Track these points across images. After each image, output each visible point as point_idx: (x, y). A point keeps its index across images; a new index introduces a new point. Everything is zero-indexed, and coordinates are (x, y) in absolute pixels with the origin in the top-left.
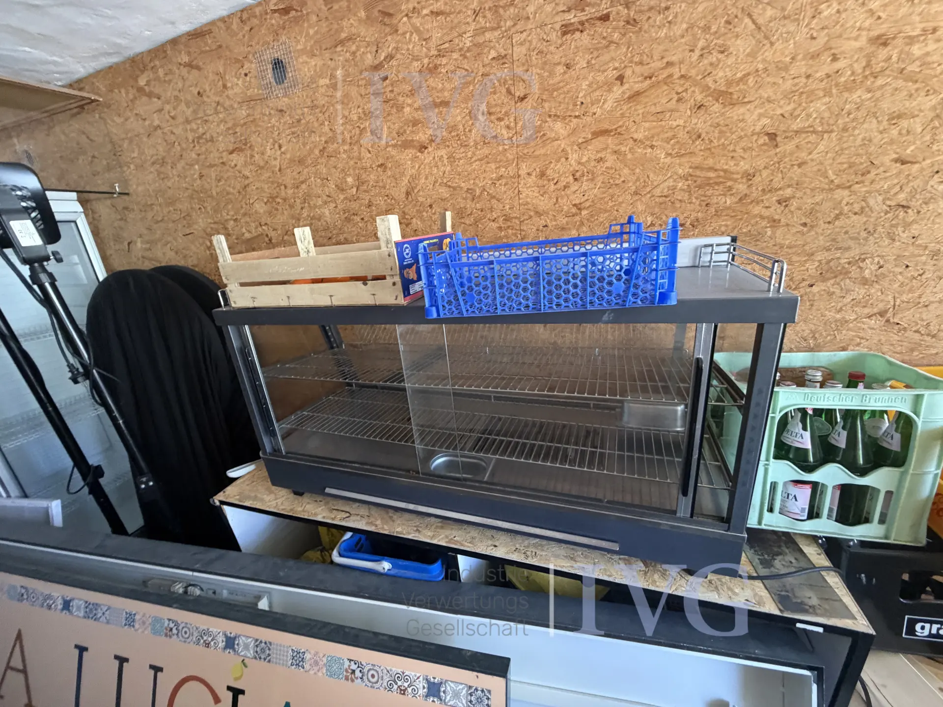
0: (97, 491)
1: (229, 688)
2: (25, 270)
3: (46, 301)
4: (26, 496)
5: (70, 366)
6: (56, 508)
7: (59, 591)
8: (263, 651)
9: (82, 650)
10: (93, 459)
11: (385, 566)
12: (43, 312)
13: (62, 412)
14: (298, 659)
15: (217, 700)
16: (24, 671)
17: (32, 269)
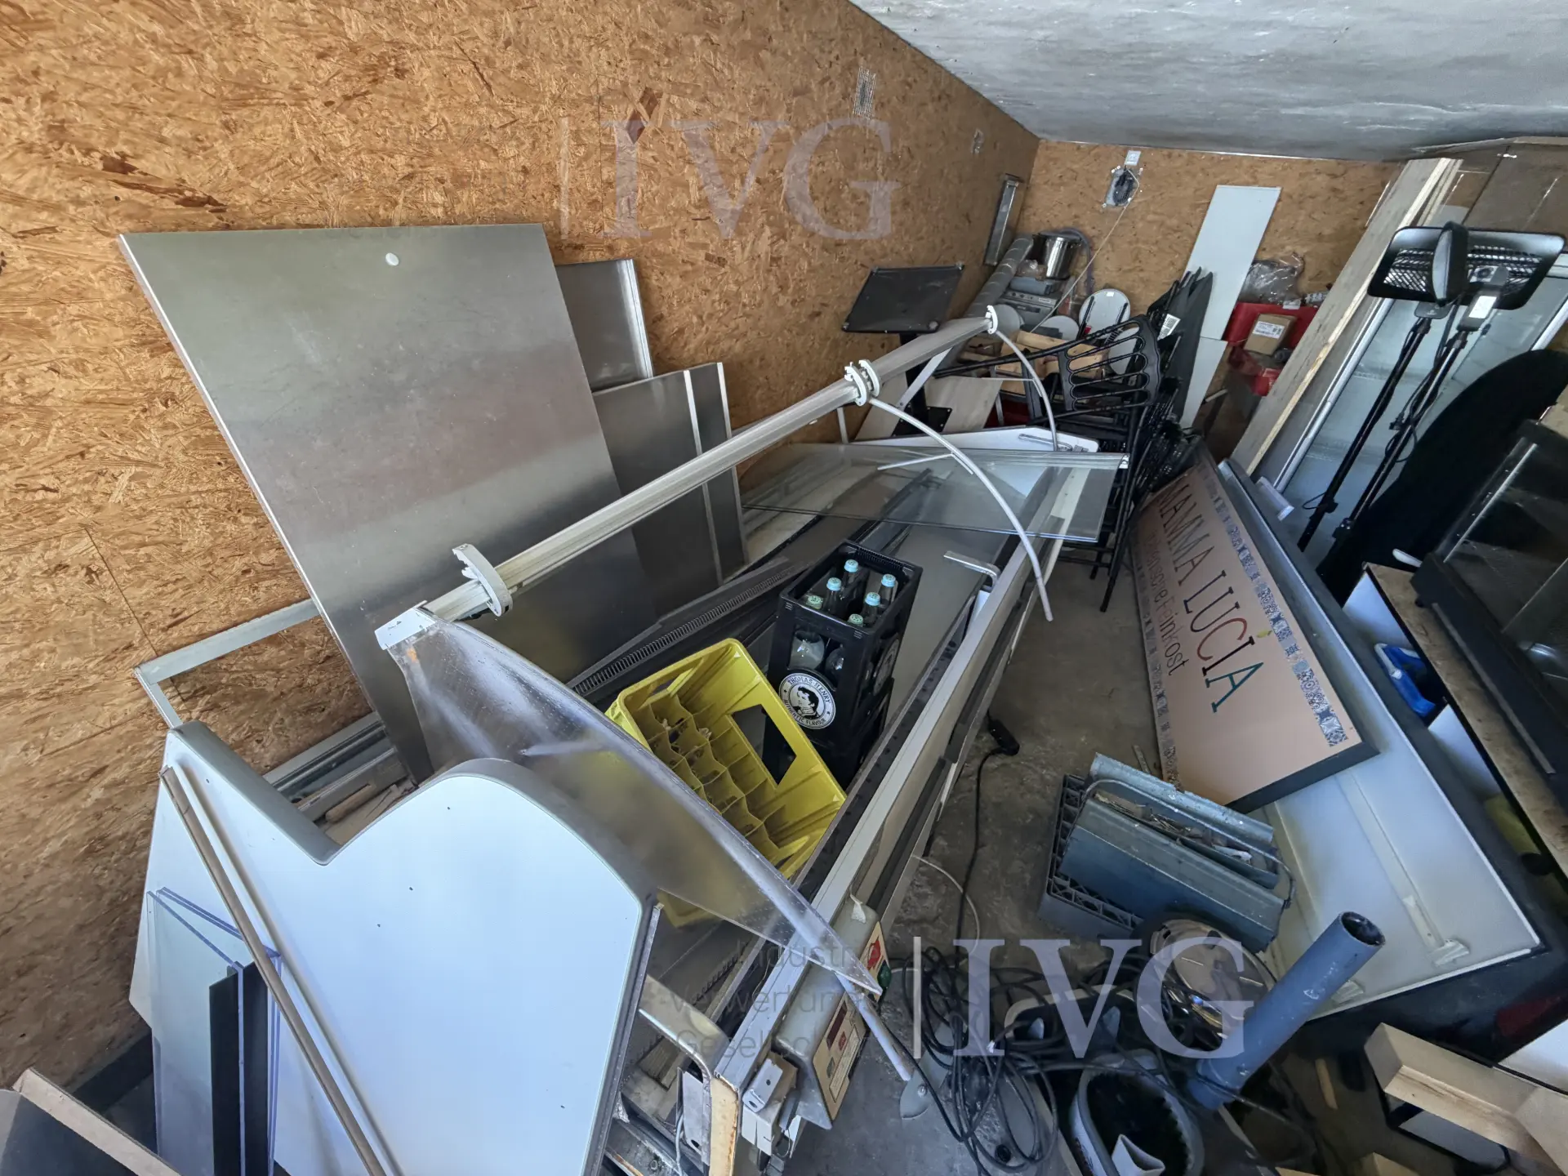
0: (1316, 520)
1: (1251, 638)
2: (1453, 332)
3: (1439, 361)
4: (1282, 493)
5: (1401, 415)
6: (1289, 509)
7: (1247, 540)
8: (1285, 634)
9: (1224, 574)
10: (1337, 498)
11: (1397, 674)
12: (1430, 366)
13: (1360, 454)
14: (1292, 650)
15: (1240, 638)
16: (1195, 567)
17: (1456, 337)
